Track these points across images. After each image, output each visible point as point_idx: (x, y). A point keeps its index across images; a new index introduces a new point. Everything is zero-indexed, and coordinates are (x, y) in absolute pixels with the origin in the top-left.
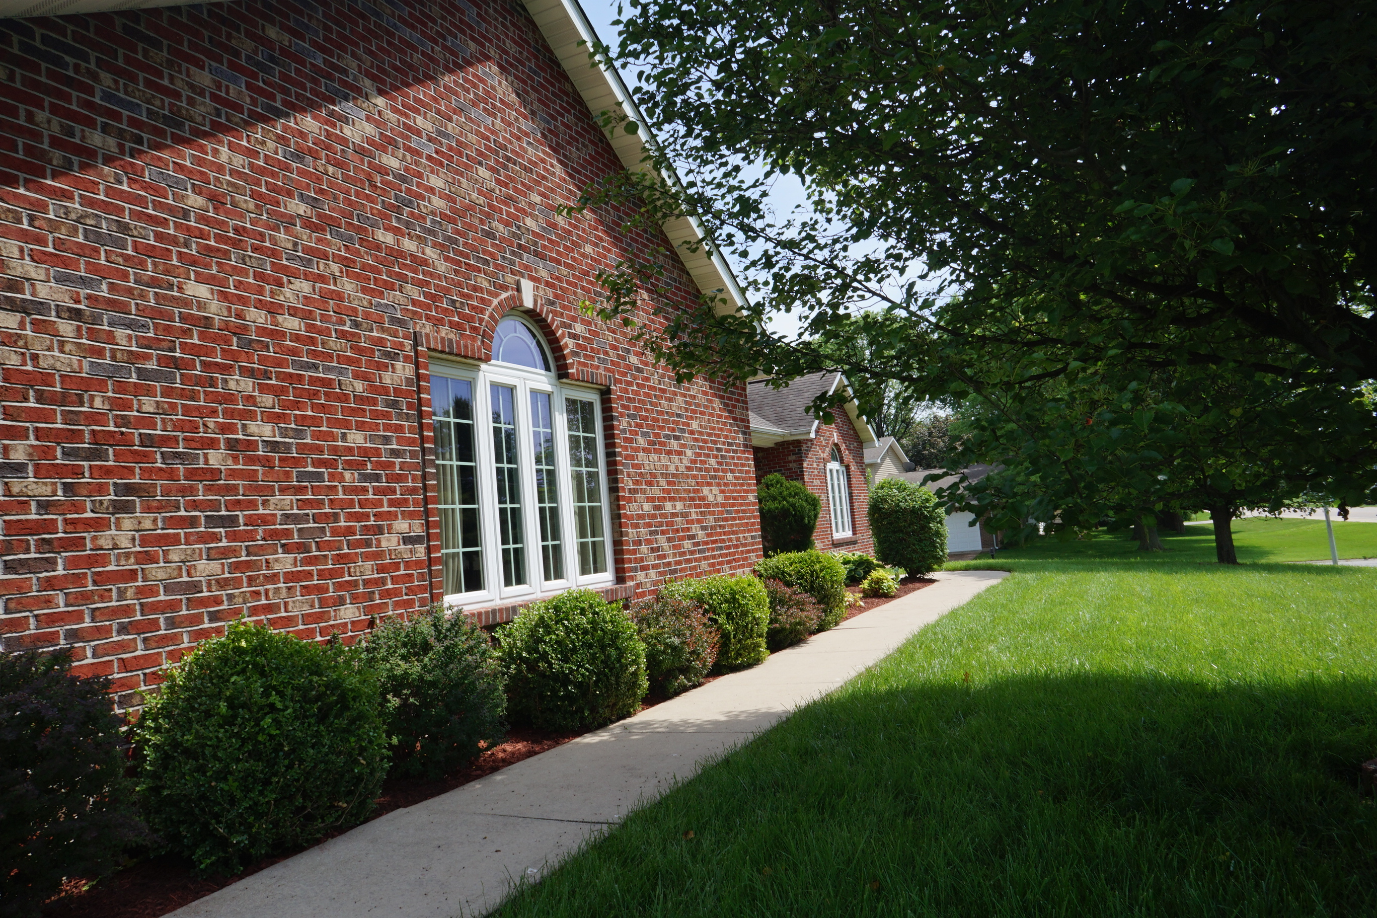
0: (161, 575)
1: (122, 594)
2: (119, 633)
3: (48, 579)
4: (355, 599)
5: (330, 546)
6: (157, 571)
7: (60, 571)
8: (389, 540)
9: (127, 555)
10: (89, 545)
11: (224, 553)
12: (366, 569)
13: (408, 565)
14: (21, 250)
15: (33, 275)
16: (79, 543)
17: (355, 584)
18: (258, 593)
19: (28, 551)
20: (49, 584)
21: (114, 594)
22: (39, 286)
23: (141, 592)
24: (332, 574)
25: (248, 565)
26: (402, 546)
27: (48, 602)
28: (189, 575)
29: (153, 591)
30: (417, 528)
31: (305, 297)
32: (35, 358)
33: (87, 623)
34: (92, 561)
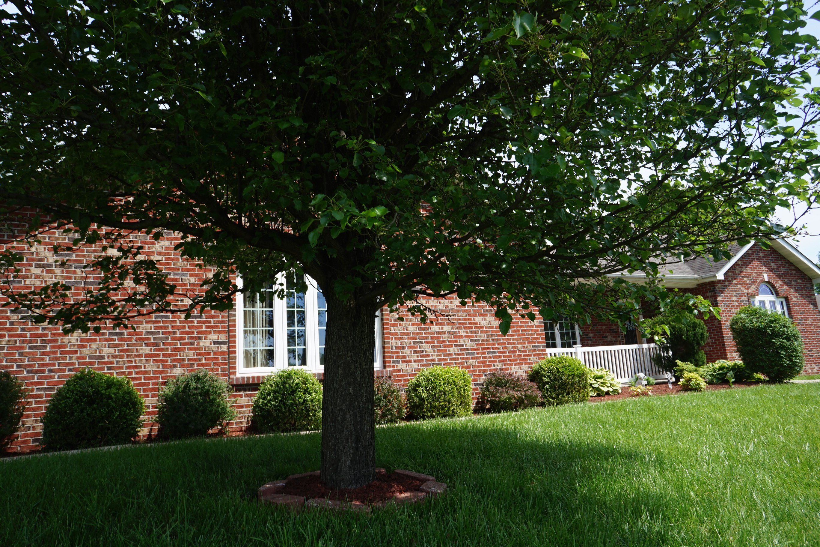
0: (87, 352)
1: (71, 358)
2: (69, 371)
3: (43, 352)
4: (182, 366)
5: (170, 344)
6: (86, 351)
7: (48, 349)
8: (204, 343)
9: (74, 345)
10: (59, 341)
11: (116, 346)
12: (191, 355)
13: (215, 353)
14: (45, 248)
15: (48, 255)
16: (56, 341)
17: (183, 360)
18: (131, 361)
19: (37, 343)
20: (43, 354)
21: (68, 358)
22: (49, 259)
23: (78, 358)
24: (170, 355)
25: (127, 350)
26: (213, 345)
27: (43, 359)
28: (100, 353)
29: (84, 358)
30: (223, 338)
31: (166, 247)
32: (46, 282)
33: (57, 367)
34: (59, 347)
